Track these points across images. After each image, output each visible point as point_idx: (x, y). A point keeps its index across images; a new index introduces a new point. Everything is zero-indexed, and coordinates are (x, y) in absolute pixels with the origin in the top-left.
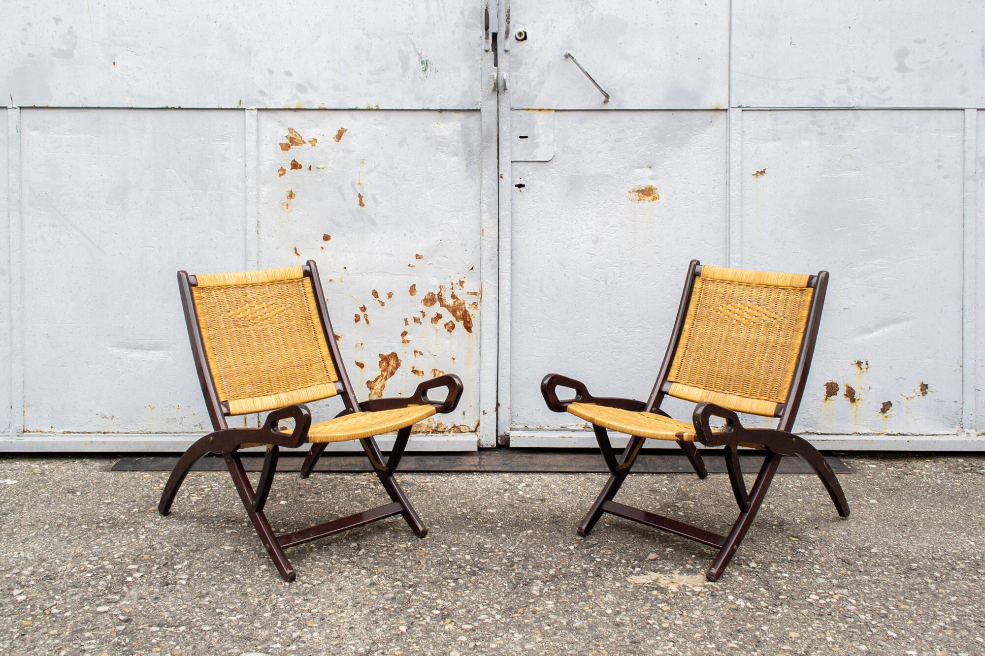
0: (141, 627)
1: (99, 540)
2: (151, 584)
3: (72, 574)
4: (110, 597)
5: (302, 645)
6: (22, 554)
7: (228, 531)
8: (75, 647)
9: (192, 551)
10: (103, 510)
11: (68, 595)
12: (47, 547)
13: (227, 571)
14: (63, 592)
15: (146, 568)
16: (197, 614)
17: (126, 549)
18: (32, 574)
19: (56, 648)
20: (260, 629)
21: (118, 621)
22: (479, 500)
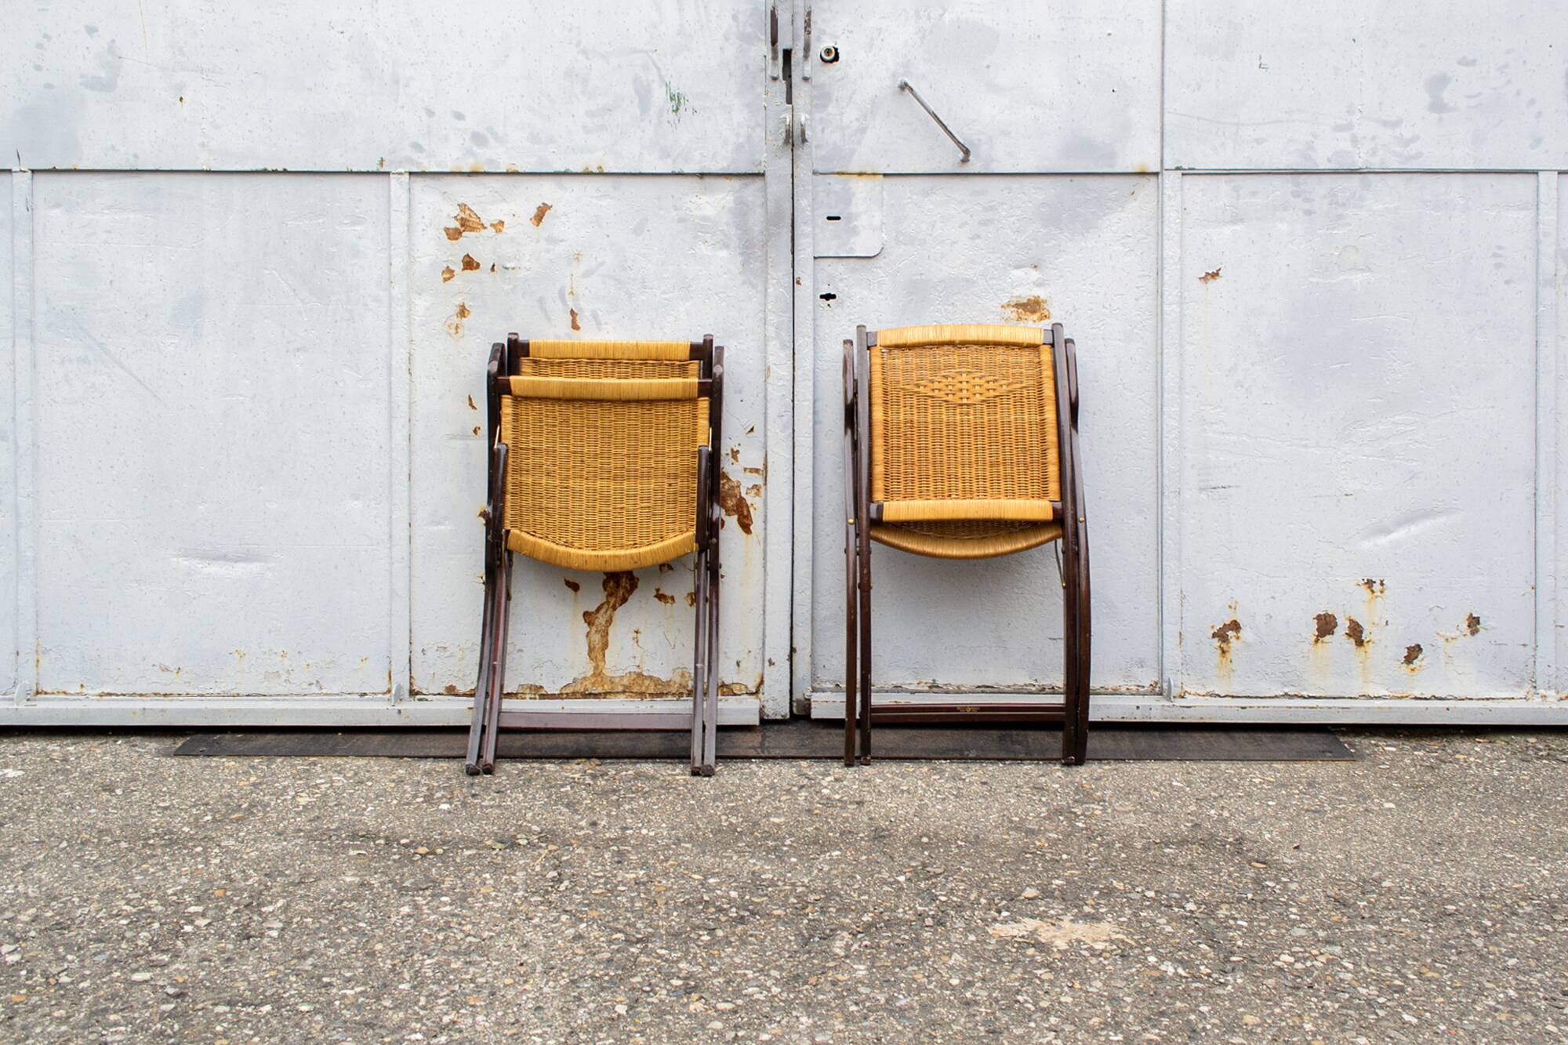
0: (200, 1006)
1: (144, 866)
2: (222, 936)
3: (98, 921)
4: (154, 957)
5: (457, 1036)
6: (21, 888)
7: (353, 853)
8: (92, 1037)
9: (292, 884)
10: (156, 818)
11: (88, 953)
12: (61, 877)
13: (346, 916)
14: (80, 949)
15: (217, 911)
16: (291, 986)
17: (186, 881)
18: (33, 921)
19: (62, 1039)
20: (390, 1009)
21: (165, 996)
22: (759, 802)
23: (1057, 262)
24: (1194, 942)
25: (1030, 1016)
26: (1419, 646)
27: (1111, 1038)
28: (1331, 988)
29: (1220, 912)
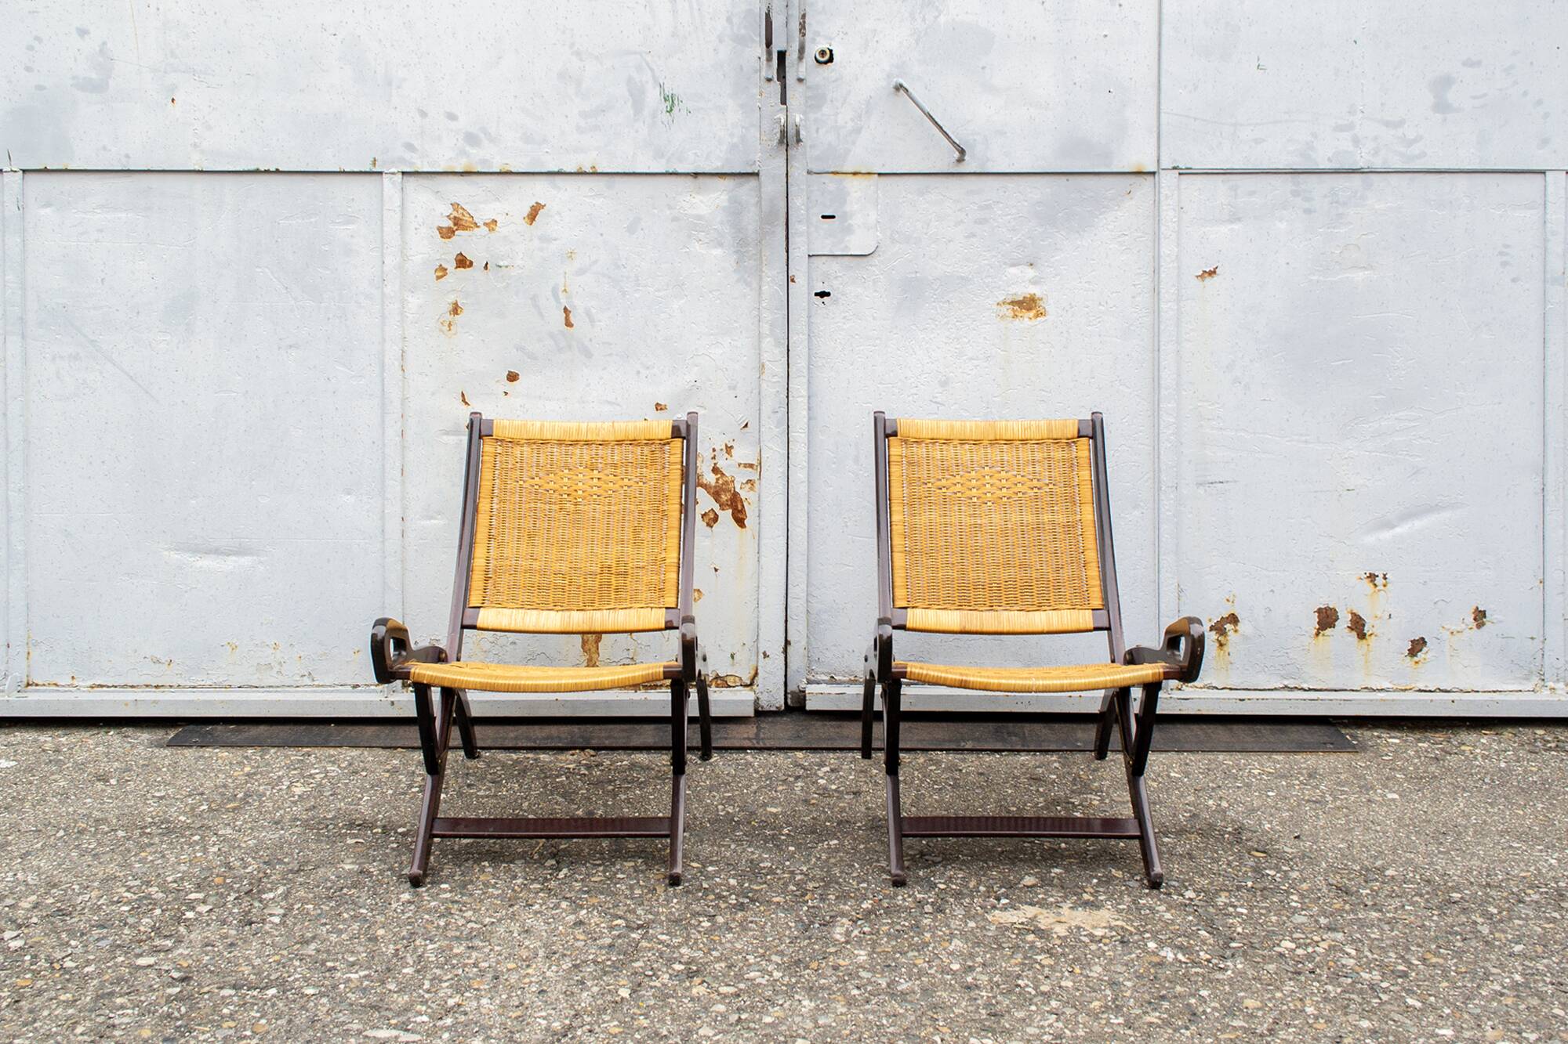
0: (206, 989)
1: (143, 854)
2: (224, 922)
3: (99, 907)
4: (157, 942)
5: (462, 1018)
6: (20, 876)
7: (350, 841)
8: (99, 1020)
9: (291, 871)
10: (152, 808)
11: (91, 939)
12: (60, 865)
13: (347, 903)
14: (83, 934)
15: (217, 897)
16: (295, 970)
17: (185, 869)
18: (34, 908)
19: (69, 1022)
20: (395, 992)
21: (170, 980)
22: (755, 793)
23: (1052, 260)
24: (1194, 928)
25: (1031, 999)
26: (1423, 639)
27: (1112, 1021)
28: (1333, 973)
29: (1220, 899)
